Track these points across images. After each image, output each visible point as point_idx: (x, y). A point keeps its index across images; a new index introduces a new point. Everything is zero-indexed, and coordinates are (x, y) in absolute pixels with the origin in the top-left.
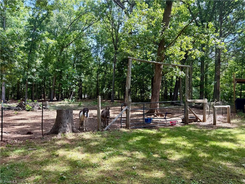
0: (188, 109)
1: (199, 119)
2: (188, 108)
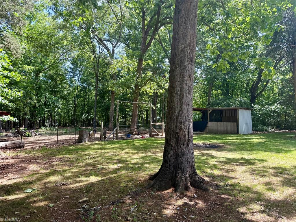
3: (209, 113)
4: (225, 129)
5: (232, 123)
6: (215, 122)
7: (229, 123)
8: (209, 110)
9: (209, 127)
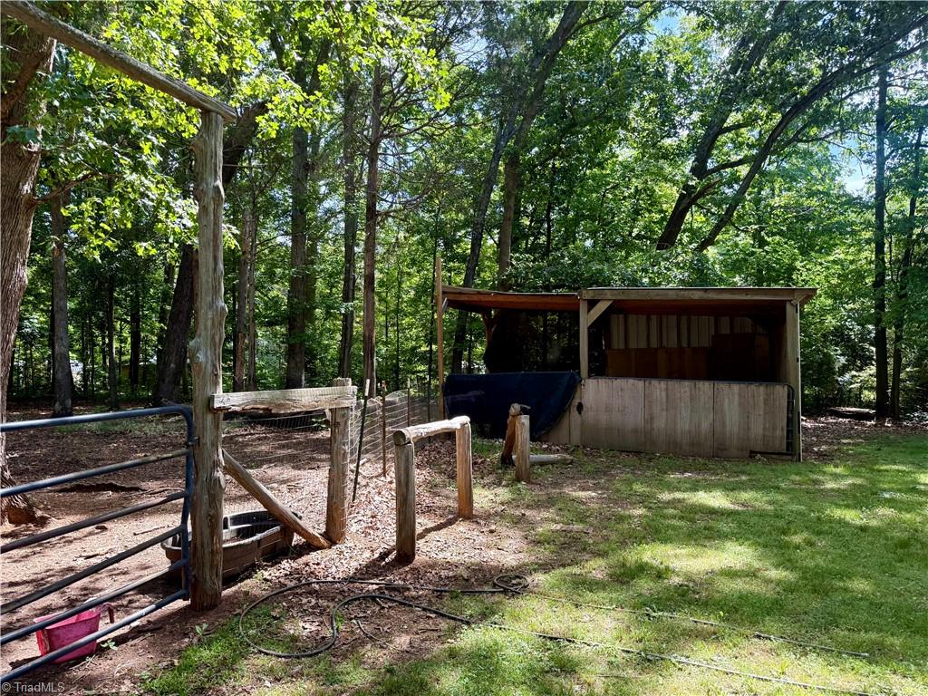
0: (219, 474)
1: (303, 532)
2: (216, 464)
3: (586, 319)
4: (705, 426)
5: (758, 391)
6: (631, 381)
7: (736, 387)
8: (592, 304)
9: (589, 415)
